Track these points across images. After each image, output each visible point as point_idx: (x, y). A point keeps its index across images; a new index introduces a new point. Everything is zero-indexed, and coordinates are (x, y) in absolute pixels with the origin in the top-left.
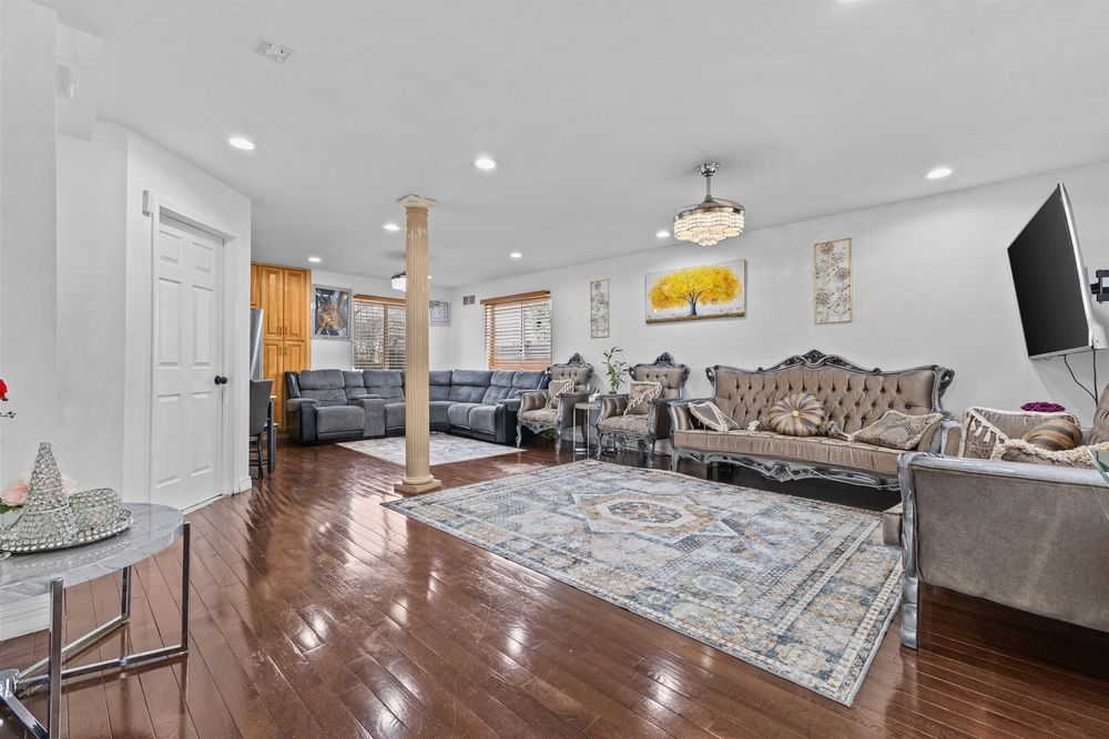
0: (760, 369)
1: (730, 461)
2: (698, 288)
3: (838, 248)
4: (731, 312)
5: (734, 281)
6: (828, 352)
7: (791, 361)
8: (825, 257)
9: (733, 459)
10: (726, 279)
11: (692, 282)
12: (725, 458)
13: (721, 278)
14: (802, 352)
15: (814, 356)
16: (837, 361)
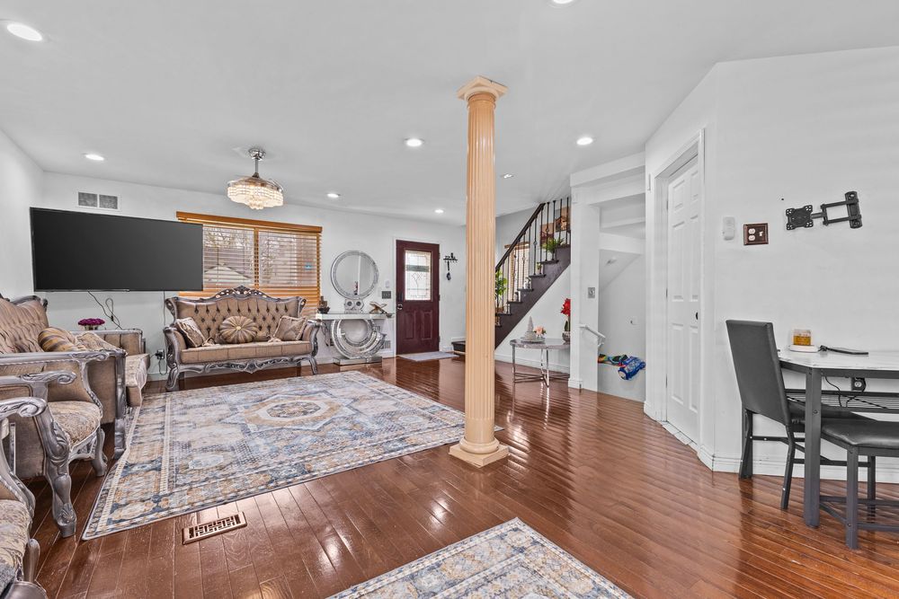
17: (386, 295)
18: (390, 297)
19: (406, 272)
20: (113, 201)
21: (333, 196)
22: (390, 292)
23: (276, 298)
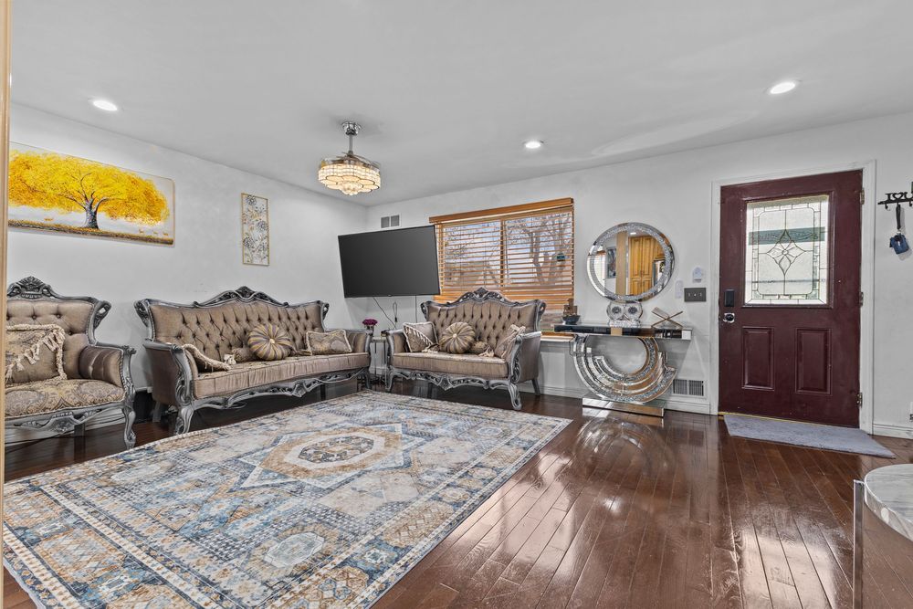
0: (196, 303)
1: (257, 394)
2: (100, 193)
3: (260, 204)
4: (154, 236)
5: (160, 201)
6: (256, 289)
7: (227, 296)
8: (250, 207)
9: (260, 392)
10: (147, 194)
11: (88, 182)
12: (252, 394)
13: (138, 191)
14: (234, 288)
15: (245, 292)
16: (262, 297)
17: (695, 295)
18: (703, 299)
19: (749, 248)
20: (396, 219)
21: (533, 145)
22: (703, 290)
23: (513, 301)
